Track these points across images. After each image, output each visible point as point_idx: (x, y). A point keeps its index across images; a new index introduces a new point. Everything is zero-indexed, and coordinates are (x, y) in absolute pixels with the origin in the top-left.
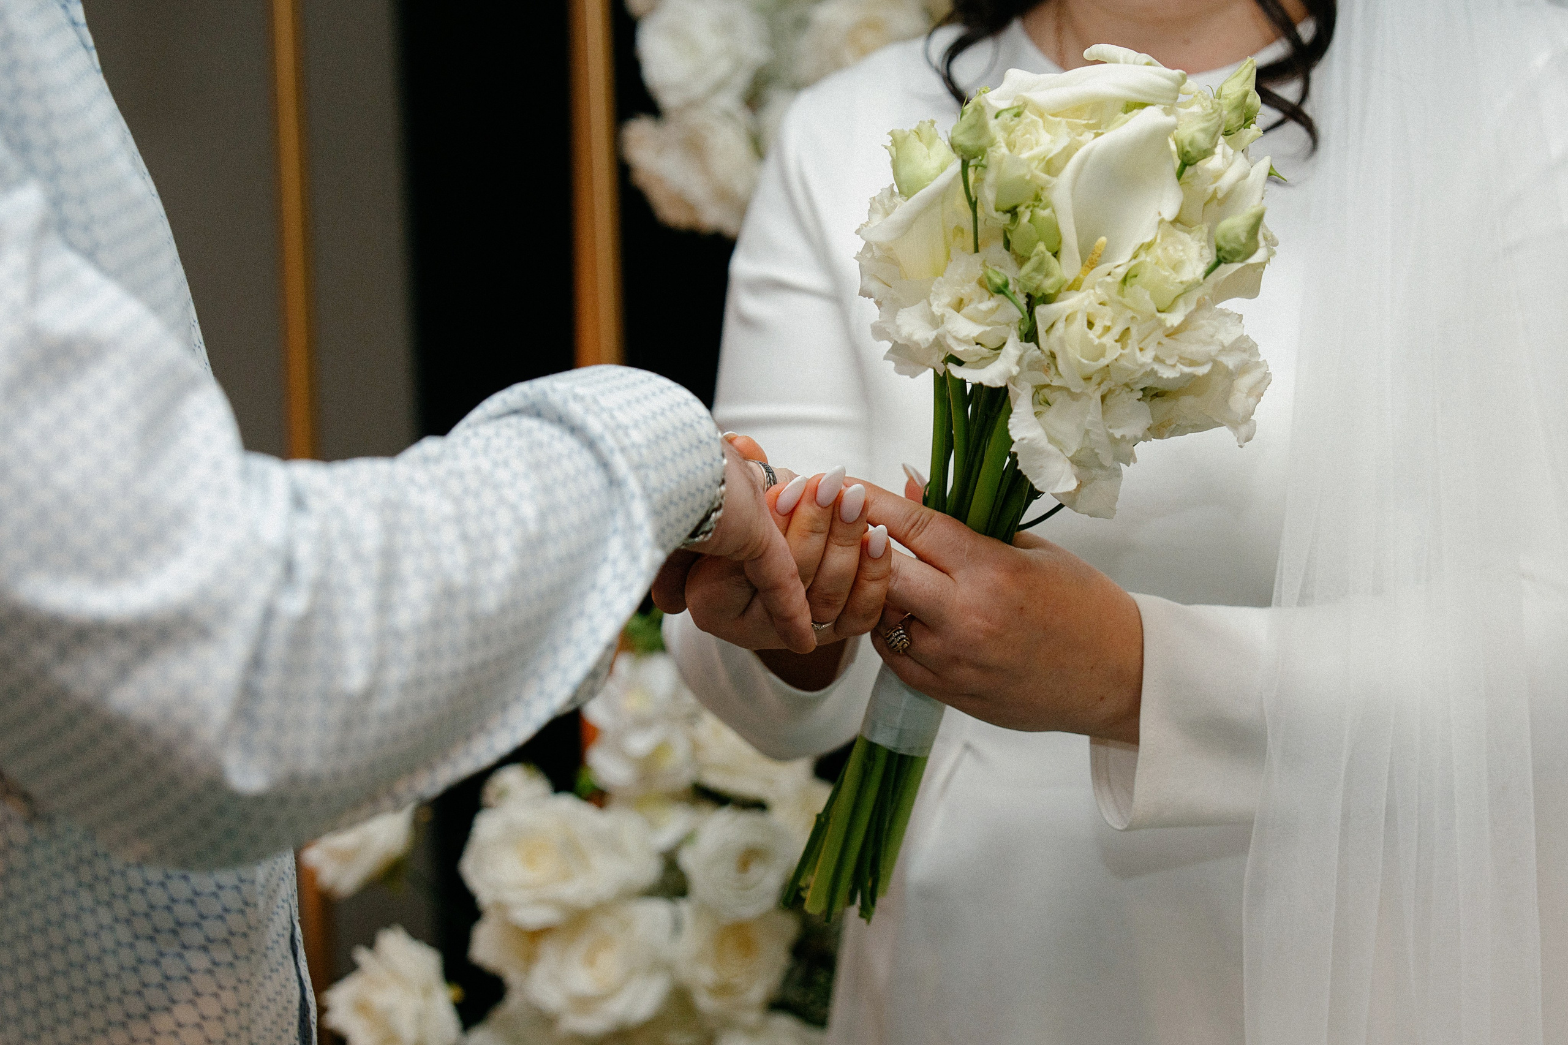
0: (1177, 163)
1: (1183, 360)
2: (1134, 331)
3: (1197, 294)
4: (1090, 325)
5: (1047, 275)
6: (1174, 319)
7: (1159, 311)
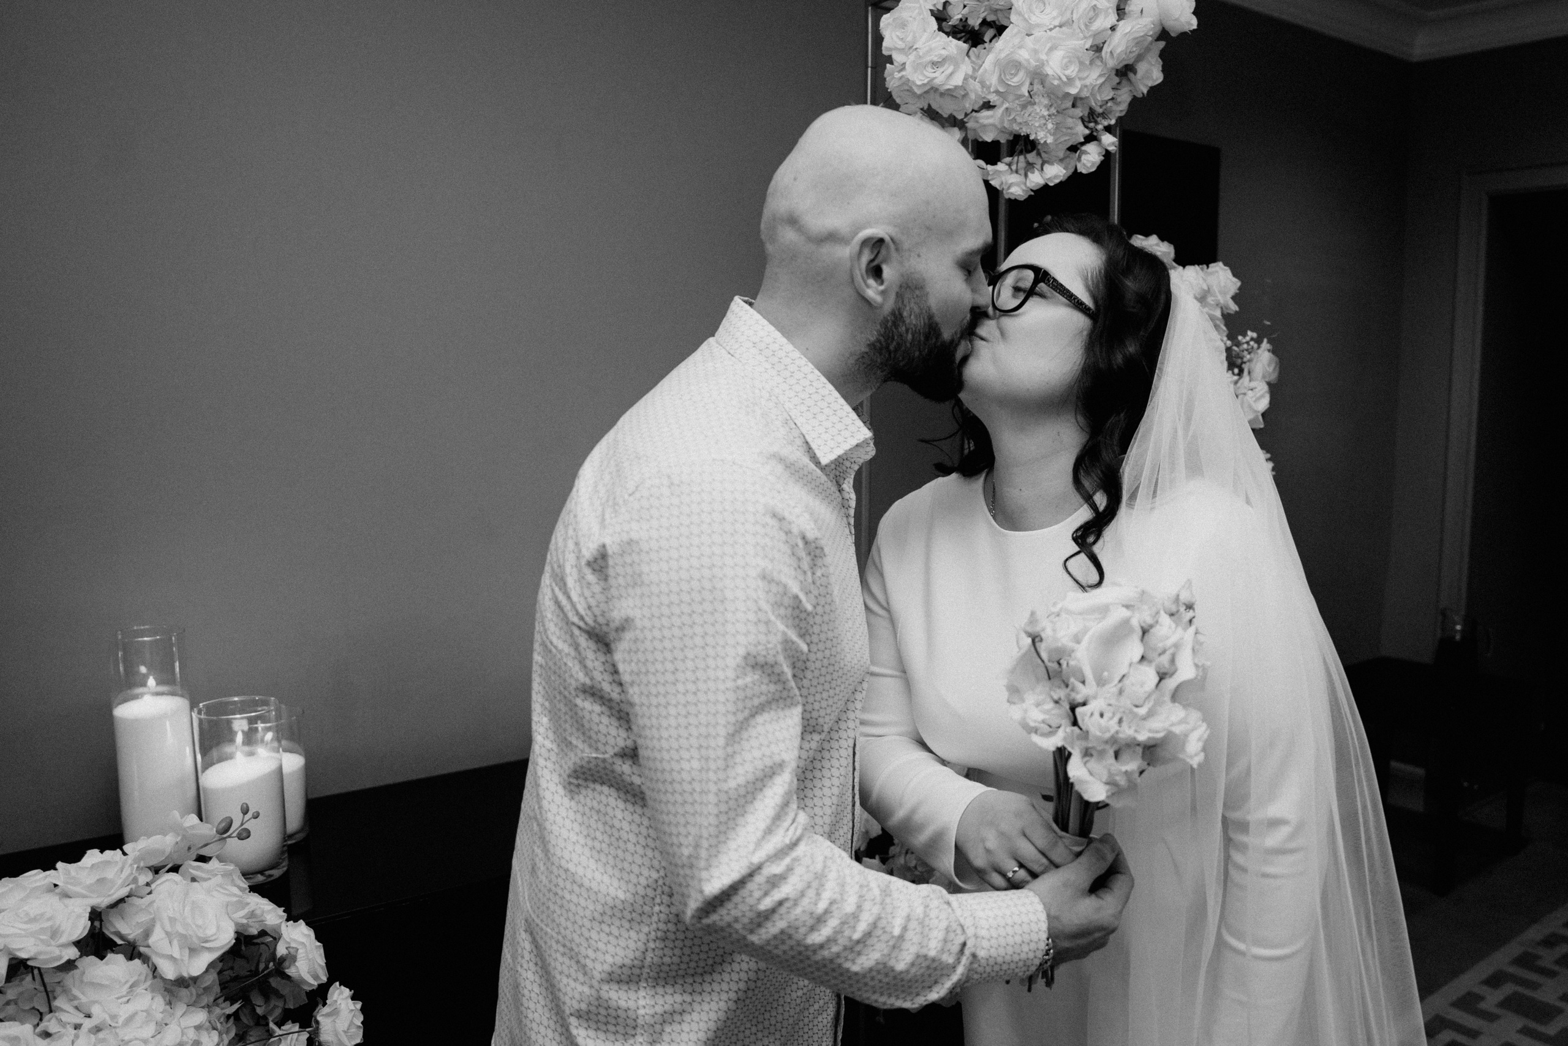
0: (1140, 633)
1: (1150, 731)
2: (1124, 719)
3: (1153, 697)
4: (1102, 715)
5: (1078, 693)
6: (1142, 711)
7: (1137, 706)
